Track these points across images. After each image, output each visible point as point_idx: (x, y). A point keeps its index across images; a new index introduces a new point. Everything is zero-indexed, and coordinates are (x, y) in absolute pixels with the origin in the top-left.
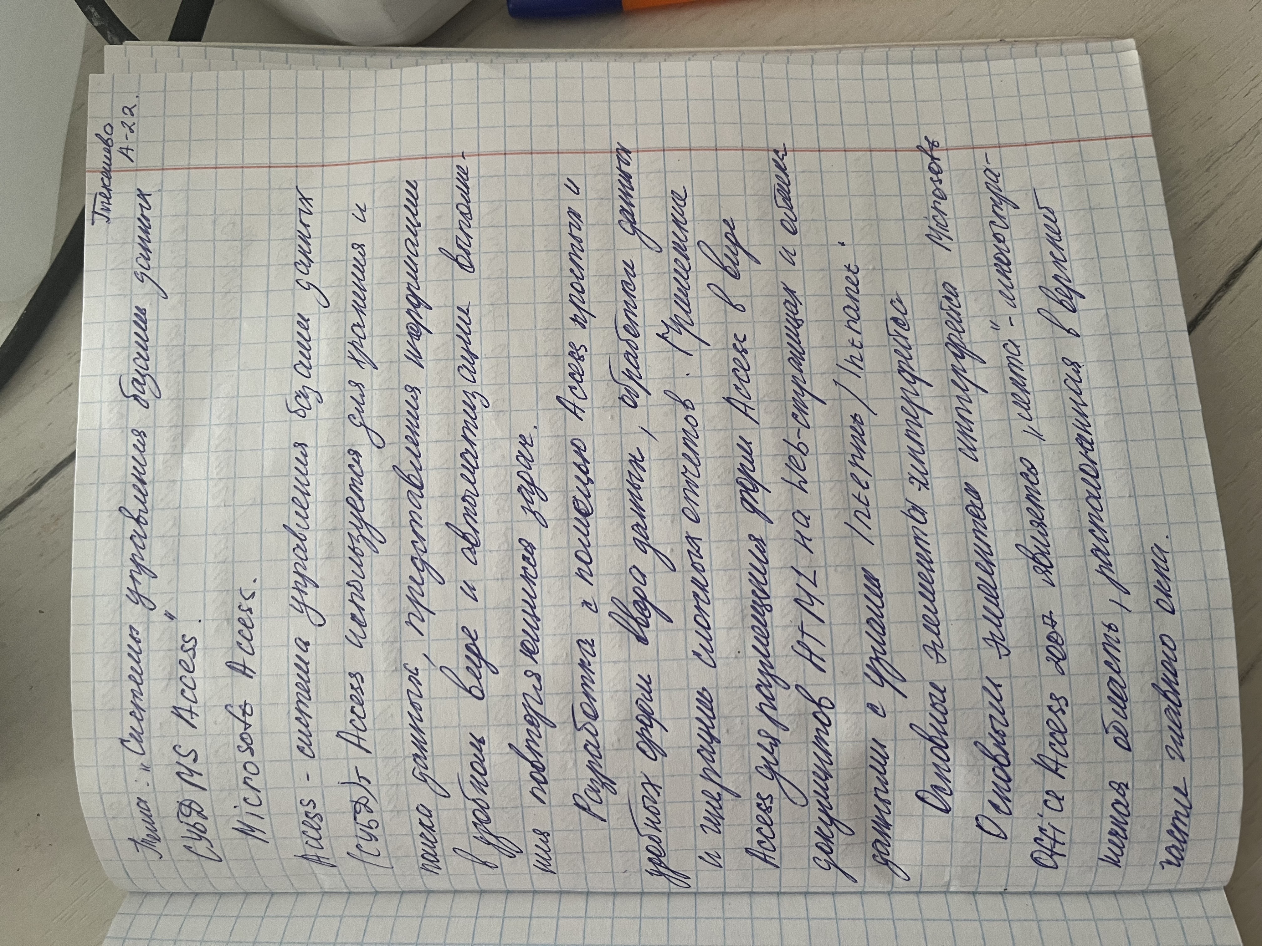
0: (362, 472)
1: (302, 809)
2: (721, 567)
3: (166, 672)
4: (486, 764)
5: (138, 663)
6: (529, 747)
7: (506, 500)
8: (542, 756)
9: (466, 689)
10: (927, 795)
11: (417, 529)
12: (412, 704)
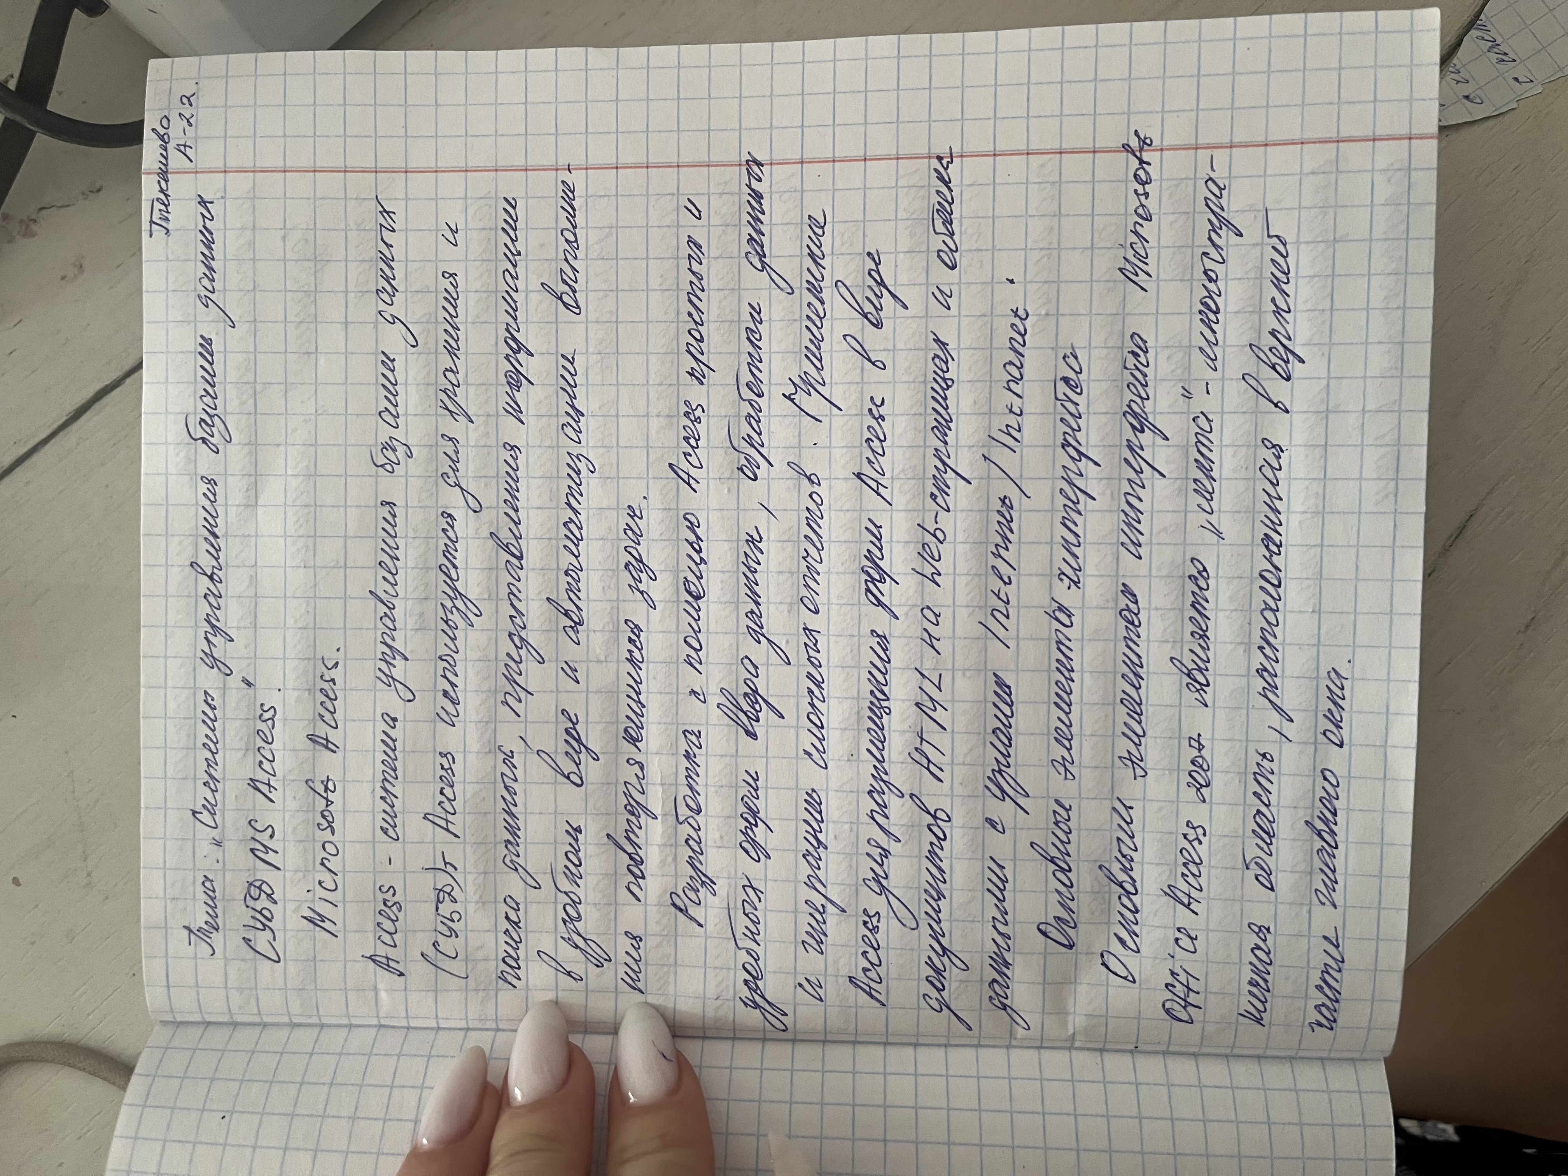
0: (457, 538)
1: (380, 897)
2: (839, 664)
3: (243, 742)
4: (581, 854)
5: (213, 731)
6: (628, 838)
7: (611, 577)
8: (640, 848)
9: (564, 775)
10: (1050, 928)
11: (515, 602)
12: (506, 787)
